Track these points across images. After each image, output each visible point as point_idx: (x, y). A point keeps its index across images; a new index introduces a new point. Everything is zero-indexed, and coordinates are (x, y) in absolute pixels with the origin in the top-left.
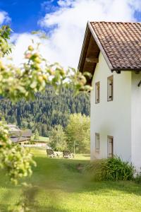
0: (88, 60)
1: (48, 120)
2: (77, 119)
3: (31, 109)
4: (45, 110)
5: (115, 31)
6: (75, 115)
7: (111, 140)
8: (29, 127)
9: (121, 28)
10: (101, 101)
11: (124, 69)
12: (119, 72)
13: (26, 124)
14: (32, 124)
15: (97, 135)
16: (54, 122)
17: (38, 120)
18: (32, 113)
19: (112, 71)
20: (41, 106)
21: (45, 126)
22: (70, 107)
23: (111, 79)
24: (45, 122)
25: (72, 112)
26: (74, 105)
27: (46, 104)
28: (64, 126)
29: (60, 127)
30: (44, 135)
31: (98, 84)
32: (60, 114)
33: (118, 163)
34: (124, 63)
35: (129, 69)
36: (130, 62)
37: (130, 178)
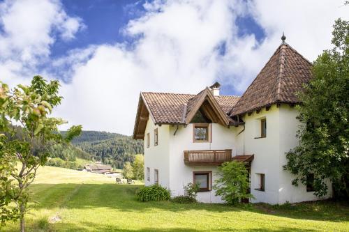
0: (141, 118)
1: (121, 159)
2: (139, 158)
3: (110, 152)
4: (120, 152)
5: (159, 98)
6: (139, 155)
7: (157, 171)
8: (110, 163)
9: (163, 97)
10: (150, 145)
11: (164, 123)
12: (160, 126)
13: (108, 161)
14: (112, 161)
15: (148, 169)
16: (126, 160)
17: (115, 159)
18: (111, 154)
19: (156, 124)
20: (117, 149)
21: (120, 163)
22: (136, 151)
23: (156, 131)
24: (120, 160)
25: (137, 153)
26: (138, 149)
27: (120, 148)
28: (132, 162)
29: (128, 163)
30: (119, 168)
31: (148, 134)
32: (129, 155)
33: (160, 189)
34: (164, 119)
35: (167, 123)
36: (168, 118)
37: (168, 199)
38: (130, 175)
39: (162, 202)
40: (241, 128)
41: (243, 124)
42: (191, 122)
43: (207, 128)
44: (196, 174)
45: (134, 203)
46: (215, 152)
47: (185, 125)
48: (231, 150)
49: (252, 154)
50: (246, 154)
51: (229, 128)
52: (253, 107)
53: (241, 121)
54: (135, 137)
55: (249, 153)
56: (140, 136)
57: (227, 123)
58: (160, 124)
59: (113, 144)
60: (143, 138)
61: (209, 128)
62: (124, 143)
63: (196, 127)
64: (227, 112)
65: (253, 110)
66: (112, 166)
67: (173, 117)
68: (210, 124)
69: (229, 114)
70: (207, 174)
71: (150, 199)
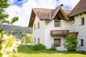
0: (32, 18)
3: (17, 33)
7: (39, 39)
11: (43, 20)
15: (35, 38)
17: (19, 36)
19: (40, 20)
20: (19, 32)
22: (27, 32)
24: (20, 36)
29: (24, 37)
30: (20, 39)
31: (35, 25)
32: (24, 34)
33: (42, 45)
35: (44, 19)
36: (45, 18)
37: (45, 49)
38: (25, 41)
39: (43, 50)
40: (73, 22)
41: (74, 20)
42: (53, 19)
43: (59, 21)
44: (55, 40)
45: (32, 51)
46: (63, 31)
47: (51, 20)
48: (69, 30)
49: (77, 32)
50: (75, 32)
51: (68, 21)
52: (78, 13)
53: (73, 19)
54: (29, 26)
55: (76, 31)
56: (31, 25)
57: (68, 19)
58: (42, 20)
59: (18, 30)
60: (32, 26)
61: (60, 22)
62: (22, 29)
63: (55, 21)
64: (67, 15)
65: (79, 14)
66: (17, 38)
67: (46, 17)
68: (60, 20)
69: (68, 16)
70: (59, 39)
71: (38, 49)
